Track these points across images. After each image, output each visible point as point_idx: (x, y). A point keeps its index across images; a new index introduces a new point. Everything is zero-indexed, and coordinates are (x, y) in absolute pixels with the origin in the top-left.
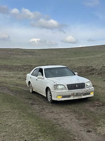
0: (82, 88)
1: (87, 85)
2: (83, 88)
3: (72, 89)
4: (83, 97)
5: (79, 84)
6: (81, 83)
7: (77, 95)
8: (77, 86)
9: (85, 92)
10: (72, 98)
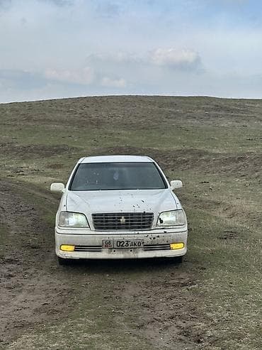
0: (139, 228)
1: (162, 222)
2: (144, 227)
3: (107, 228)
4: (142, 254)
5: (132, 214)
6: (139, 214)
7: (121, 246)
8: (123, 220)
9: (148, 241)
10: (104, 255)
